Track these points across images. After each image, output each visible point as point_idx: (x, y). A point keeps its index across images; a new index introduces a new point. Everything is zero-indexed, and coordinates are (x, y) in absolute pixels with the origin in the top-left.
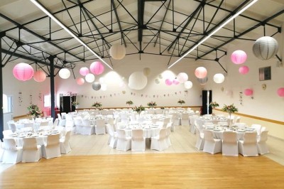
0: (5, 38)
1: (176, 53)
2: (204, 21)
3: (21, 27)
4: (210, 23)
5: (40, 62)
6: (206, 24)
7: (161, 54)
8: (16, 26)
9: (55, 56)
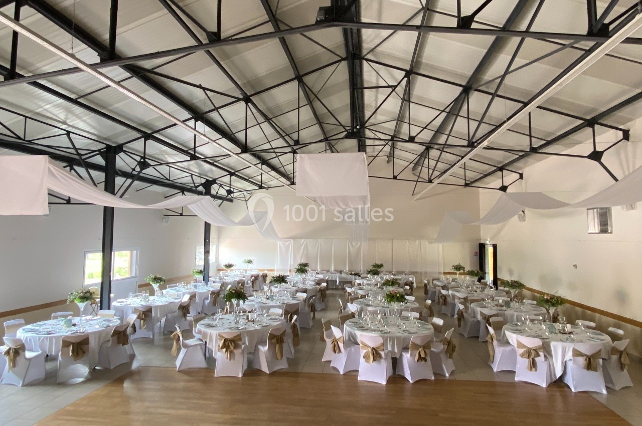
0: (122, 154)
1: (425, 175)
2: (468, 118)
3: (147, 136)
4: (481, 122)
5: (190, 190)
6: (473, 125)
7: (395, 178)
8: (139, 135)
9: (214, 181)
